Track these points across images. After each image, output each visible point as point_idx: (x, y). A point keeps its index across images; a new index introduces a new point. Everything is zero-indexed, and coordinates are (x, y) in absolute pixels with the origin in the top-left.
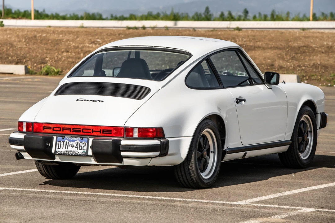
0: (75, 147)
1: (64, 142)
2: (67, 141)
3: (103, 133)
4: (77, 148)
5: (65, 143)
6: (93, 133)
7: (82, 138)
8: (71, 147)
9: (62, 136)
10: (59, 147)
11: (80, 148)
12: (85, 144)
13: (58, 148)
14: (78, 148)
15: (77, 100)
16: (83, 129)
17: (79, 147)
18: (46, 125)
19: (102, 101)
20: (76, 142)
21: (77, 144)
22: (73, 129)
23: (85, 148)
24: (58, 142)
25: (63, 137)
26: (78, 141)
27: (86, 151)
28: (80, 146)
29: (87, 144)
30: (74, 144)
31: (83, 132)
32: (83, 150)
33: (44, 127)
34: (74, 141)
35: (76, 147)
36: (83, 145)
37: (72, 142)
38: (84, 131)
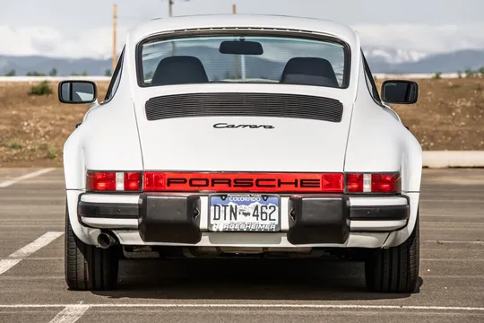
0: (251, 214)
1: (225, 206)
2: (234, 205)
3: (302, 186)
4: (257, 216)
5: (228, 209)
6: (279, 186)
7: (265, 198)
8: (242, 216)
9: (221, 196)
10: (217, 217)
11: (264, 217)
12: (273, 208)
13: (215, 219)
14: (259, 218)
15: (215, 126)
16: (257, 181)
17: (259, 214)
18: (173, 176)
19: (271, 127)
20: (252, 205)
21: (257, 208)
22: (235, 181)
23: (275, 215)
24: (212, 208)
25: (223, 197)
26: (257, 203)
27: (276, 222)
28: (262, 213)
29: (277, 208)
30: (250, 209)
31: (257, 185)
32: (270, 219)
33: (169, 180)
34: (247, 203)
35: (254, 215)
36: (269, 211)
37: (243, 206)
38: (260, 183)
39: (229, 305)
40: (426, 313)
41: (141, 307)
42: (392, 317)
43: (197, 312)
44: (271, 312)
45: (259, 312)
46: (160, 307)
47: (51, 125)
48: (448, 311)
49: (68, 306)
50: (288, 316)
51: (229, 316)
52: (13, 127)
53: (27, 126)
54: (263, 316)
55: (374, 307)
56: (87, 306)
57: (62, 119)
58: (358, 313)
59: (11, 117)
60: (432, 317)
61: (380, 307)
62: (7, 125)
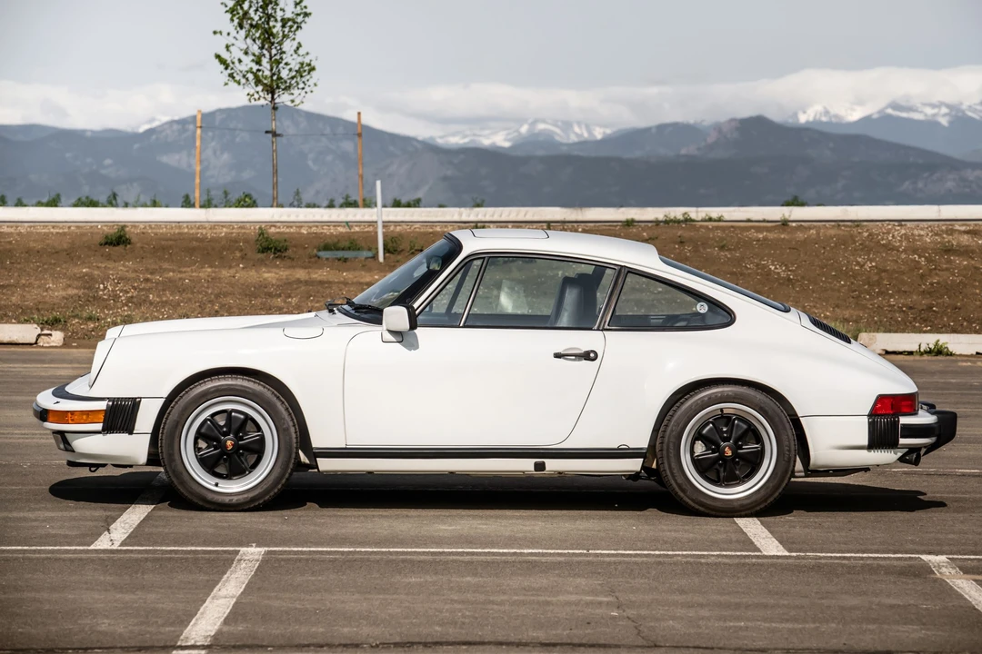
39: (410, 550)
40: (613, 559)
41: (318, 552)
42: (579, 563)
43: (378, 557)
44: (455, 557)
45: (442, 557)
46: (338, 552)
47: (135, 288)
48: (636, 555)
49: (243, 549)
50: (473, 562)
51: (412, 562)
52: (86, 291)
53: (105, 289)
54: (447, 562)
55: (560, 551)
56: (263, 550)
57: (147, 280)
58: (543, 559)
59: (82, 277)
60: (620, 563)
61: (566, 551)
62: (77, 288)
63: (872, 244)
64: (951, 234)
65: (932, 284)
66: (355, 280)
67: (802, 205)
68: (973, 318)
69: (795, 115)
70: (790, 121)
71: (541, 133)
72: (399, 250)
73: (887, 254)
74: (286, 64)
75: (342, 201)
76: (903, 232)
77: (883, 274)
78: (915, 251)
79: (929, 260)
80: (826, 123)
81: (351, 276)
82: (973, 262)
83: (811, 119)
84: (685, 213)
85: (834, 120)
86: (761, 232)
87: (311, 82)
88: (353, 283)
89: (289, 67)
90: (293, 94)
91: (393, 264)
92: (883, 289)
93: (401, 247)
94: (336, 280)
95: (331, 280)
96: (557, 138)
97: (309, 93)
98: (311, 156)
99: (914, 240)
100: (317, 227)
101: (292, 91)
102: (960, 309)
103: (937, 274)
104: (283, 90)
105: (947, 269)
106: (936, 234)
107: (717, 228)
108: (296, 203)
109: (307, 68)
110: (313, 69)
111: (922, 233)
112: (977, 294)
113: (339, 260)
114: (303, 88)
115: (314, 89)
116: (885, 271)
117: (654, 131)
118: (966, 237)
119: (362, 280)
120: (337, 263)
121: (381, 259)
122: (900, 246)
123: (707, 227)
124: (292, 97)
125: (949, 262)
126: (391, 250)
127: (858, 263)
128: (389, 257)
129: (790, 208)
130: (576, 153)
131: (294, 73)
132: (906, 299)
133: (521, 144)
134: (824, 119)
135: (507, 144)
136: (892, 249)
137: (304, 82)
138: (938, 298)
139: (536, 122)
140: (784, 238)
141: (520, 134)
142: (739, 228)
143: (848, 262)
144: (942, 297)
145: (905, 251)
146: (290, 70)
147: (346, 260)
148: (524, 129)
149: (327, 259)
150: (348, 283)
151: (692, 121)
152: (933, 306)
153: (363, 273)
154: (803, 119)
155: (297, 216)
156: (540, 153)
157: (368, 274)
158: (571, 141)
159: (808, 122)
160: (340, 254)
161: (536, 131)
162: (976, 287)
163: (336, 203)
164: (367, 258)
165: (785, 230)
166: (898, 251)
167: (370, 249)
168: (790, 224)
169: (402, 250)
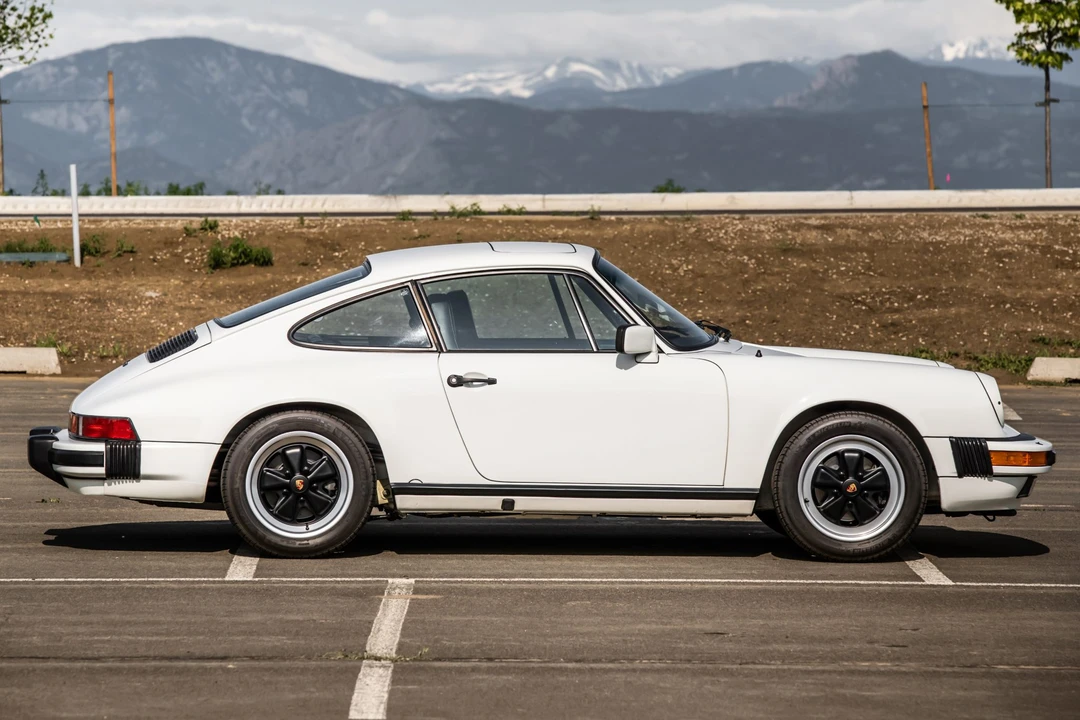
63: (696, 242)
64: (798, 231)
65: (754, 292)
66: (38, 290)
67: (679, 190)
68: (790, 333)
69: (939, 50)
70: (932, 57)
71: (577, 76)
72: (102, 251)
73: (711, 254)
74: (14, 9)
75: (101, 187)
76: (740, 226)
77: (699, 280)
78: (746, 251)
79: (759, 262)
80: (983, 60)
81: (35, 284)
82: (813, 265)
83: (961, 55)
84: (475, 204)
85: (994, 56)
86: (562, 228)
87: (46, 33)
88: (35, 293)
89: (16, 13)
90: (22, 48)
91: (92, 269)
92: (692, 299)
93: (107, 248)
94: (14, 290)
95: (8, 289)
96: (598, 84)
97: (43, 46)
98: (246, 111)
99: (750, 237)
100: (10, 222)
101: (21, 45)
102: (778, 322)
103: (764, 280)
104: (9, 43)
105: (778, 273)
106: (781, 230)
107: (508, 223)
108: (40, 189)
109: (40, 15)
110: (49, 16)
111: (763, 227)
112: (805, 304)
113: (23, 264)
114: (36, 41)
115: (49, 41)
116: (703, 276)
117: (735, 73)
118: (814, 233)
119: (47, 290)
120: (20, 268)
121: (77, 262)
122: (730, 246)
123: (497, 221)
124: (20, 53)
125: (784, 264)
126: (93, 251)
127: (671, 266)
128: (89, 261)
129: (662, 195)
130: (625, 106)
131: (23, 21)
132: (716, 310)
133: (545, 93)
134: (980, 54)
135: (526, 94)
136: (719, 249)
137: (36, 33)
138: (757, 309)
139: (568, 60)
140: (589, 235)
141: (545, 79)
142: (536, 223)
143: (659, 265)
144: (762, 306)
145: (734, 251)
146: (20, 17)
147: (32, 264)
148: (550, 73)
149: (8, 263)
150: (28, 293)
151: (790, 60)
152: (747, 318)
153: (51, 280)
154: (949, 54)
155: (26, 207)
156: (574, 105)
157: (56, 282)
158: (617, 89)
159: (956, 59)
160: (25, 257)
161: (568, 75)
162: (806, 295)
163: (92, 189)
164: (59, 262)
165: (591, 225)
166: (726, 251)
167: (64, 251)
168: (602, 217)
169: (108, 252)
